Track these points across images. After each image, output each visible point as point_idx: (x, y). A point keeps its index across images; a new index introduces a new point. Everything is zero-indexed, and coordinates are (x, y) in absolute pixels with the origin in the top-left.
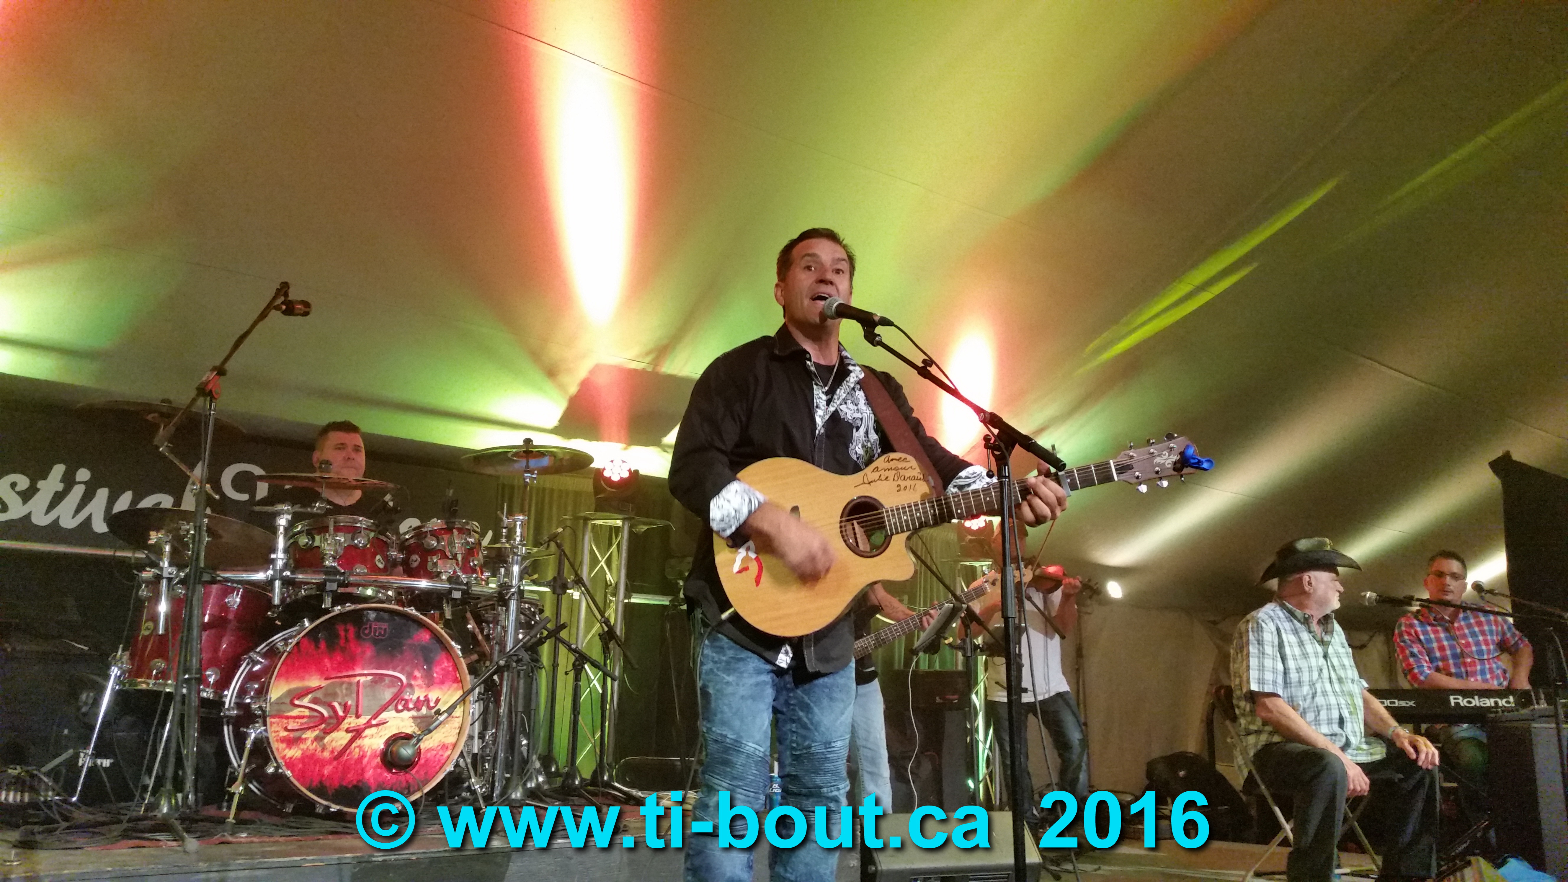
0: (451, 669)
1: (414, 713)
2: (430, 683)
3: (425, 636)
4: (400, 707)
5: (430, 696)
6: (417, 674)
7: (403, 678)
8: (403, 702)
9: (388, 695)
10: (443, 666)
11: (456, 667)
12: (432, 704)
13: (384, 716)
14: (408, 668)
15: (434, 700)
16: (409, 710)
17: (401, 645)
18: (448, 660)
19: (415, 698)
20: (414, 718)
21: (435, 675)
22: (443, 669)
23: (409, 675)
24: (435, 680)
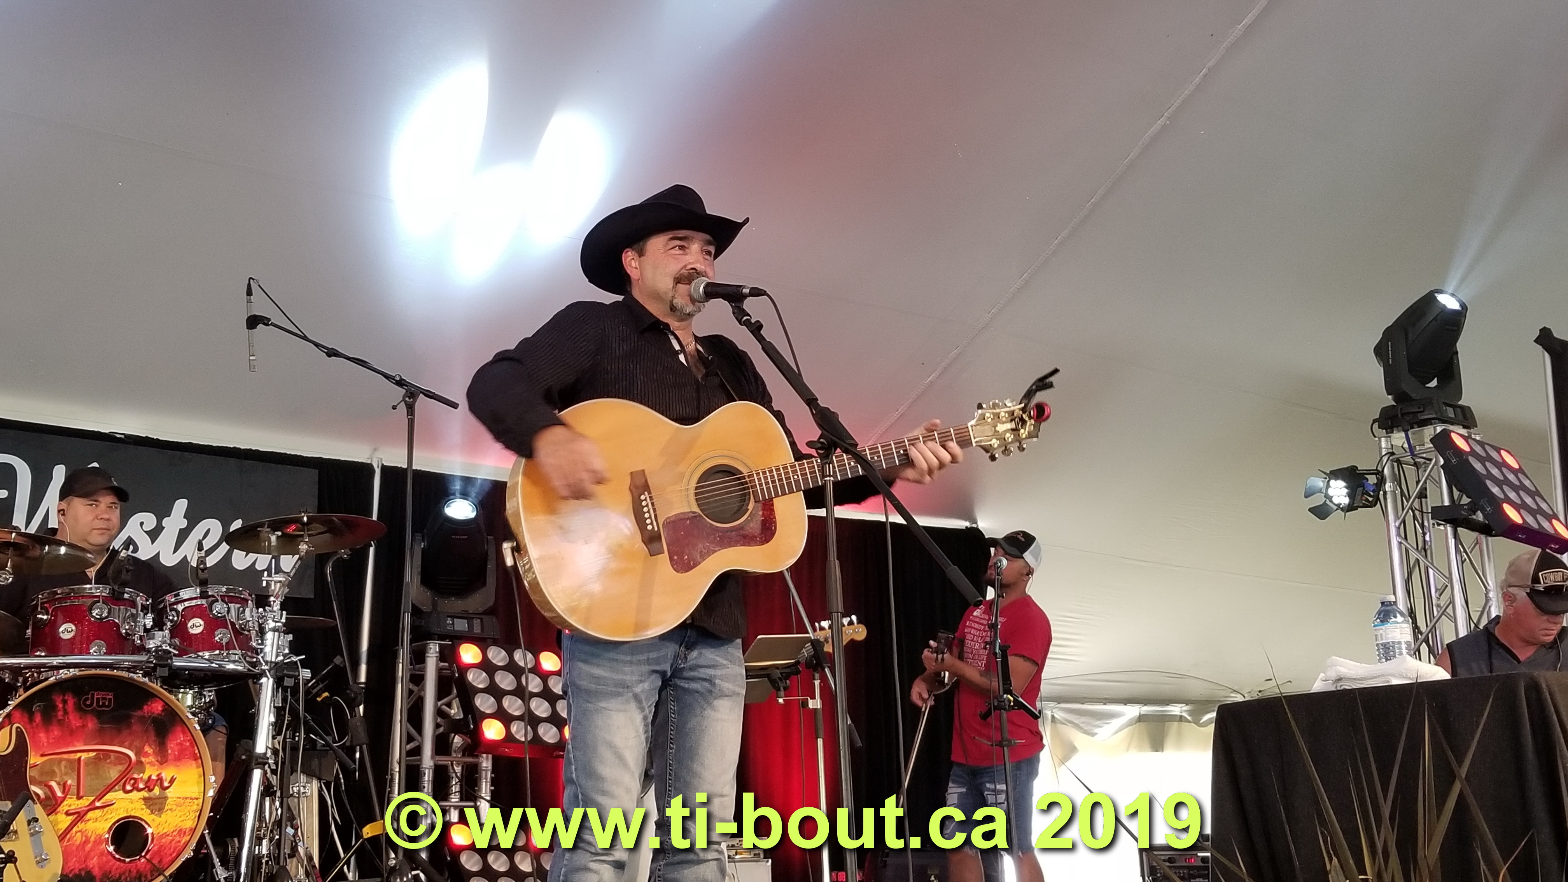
0: (188, 744)
1: (144, 794)
2: (163, 760)
3: (157, 707)
4: (128, 788)
5: (163, 775)
6: (148, 750)
7: (131, 754)
8: (132, 782)
9: (114, 773)
10: (179, 741)
11: (194, 742)
12: (166, 784)
13: (109, 797)
14: (136, 743)
15: (168, 780)
16: (139, 790)
17: (130, 718)
18: (184, 733)
19: (146, 777)
20: (145, 799)
21: (169, 752)
22: (177, 744)
23: (139, 752)
24: (170, 757)
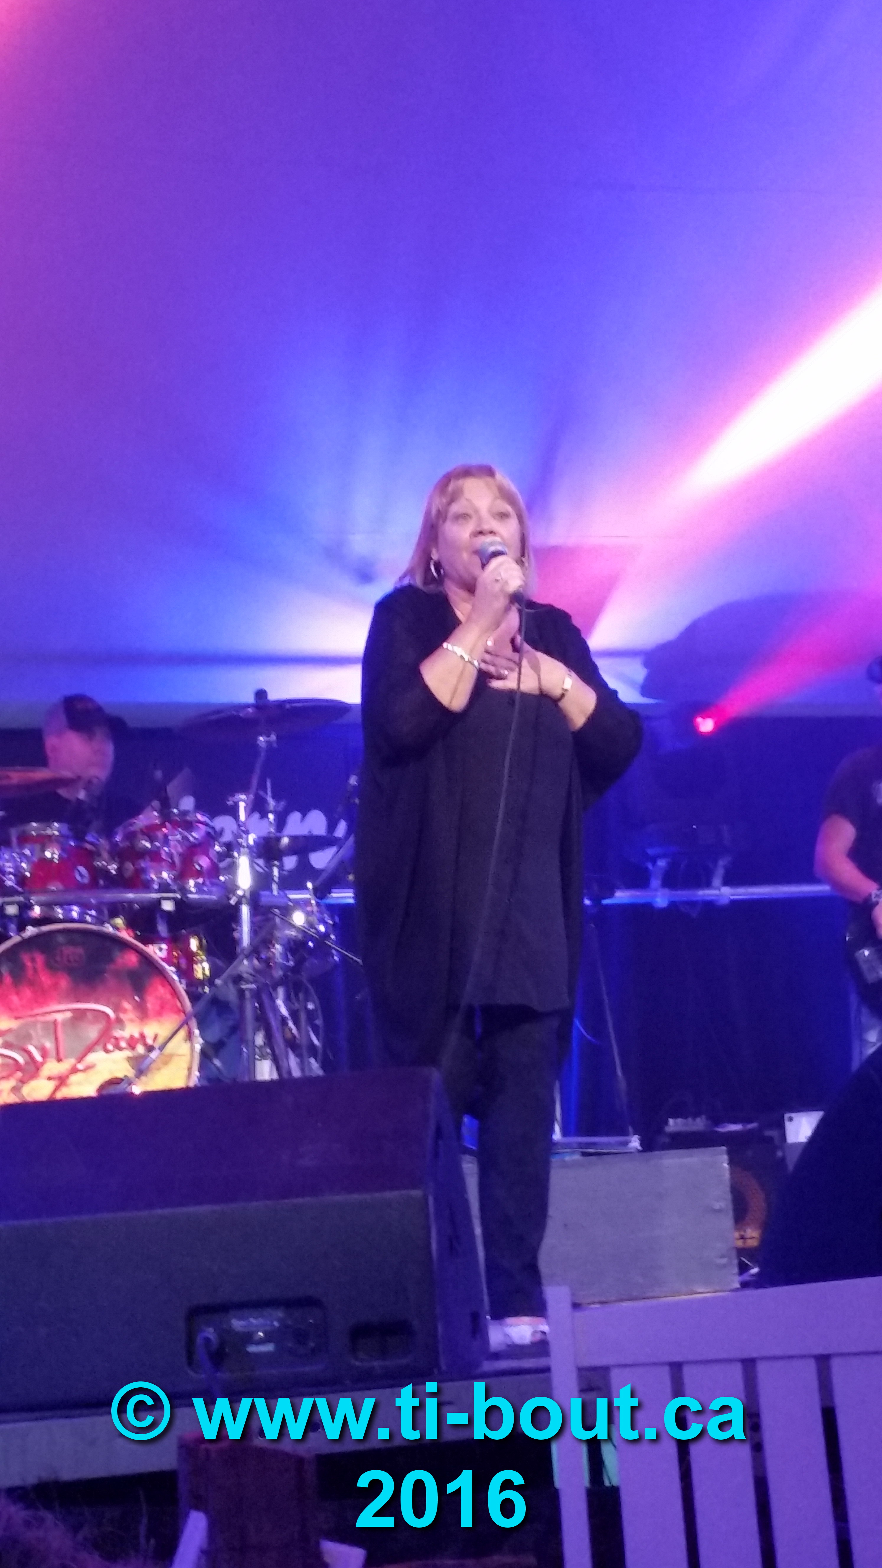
0: (168, 996)
1: (128, 1053)
2: (143, 1014)
3: (132, 959)
4: (110, 1047)
5: (145, 1032)
6: (126, 1005)
7: (109, 1011)
8: (113, 1041)
9: (92, 1032)
10: (158, 993)
11: (175, 993)
12: (150, 1041)
13: (91, 1058)
14: (114, 999)
15: (152, 1036)
16: (120, 1049)
17: (103, 972)
18: (163, 986)
19: (126, 1035)
20: (129, 1059)
21: (149, 1006)
22: (157, 998)
23: (117, 1009)
24: (150, 1012)
